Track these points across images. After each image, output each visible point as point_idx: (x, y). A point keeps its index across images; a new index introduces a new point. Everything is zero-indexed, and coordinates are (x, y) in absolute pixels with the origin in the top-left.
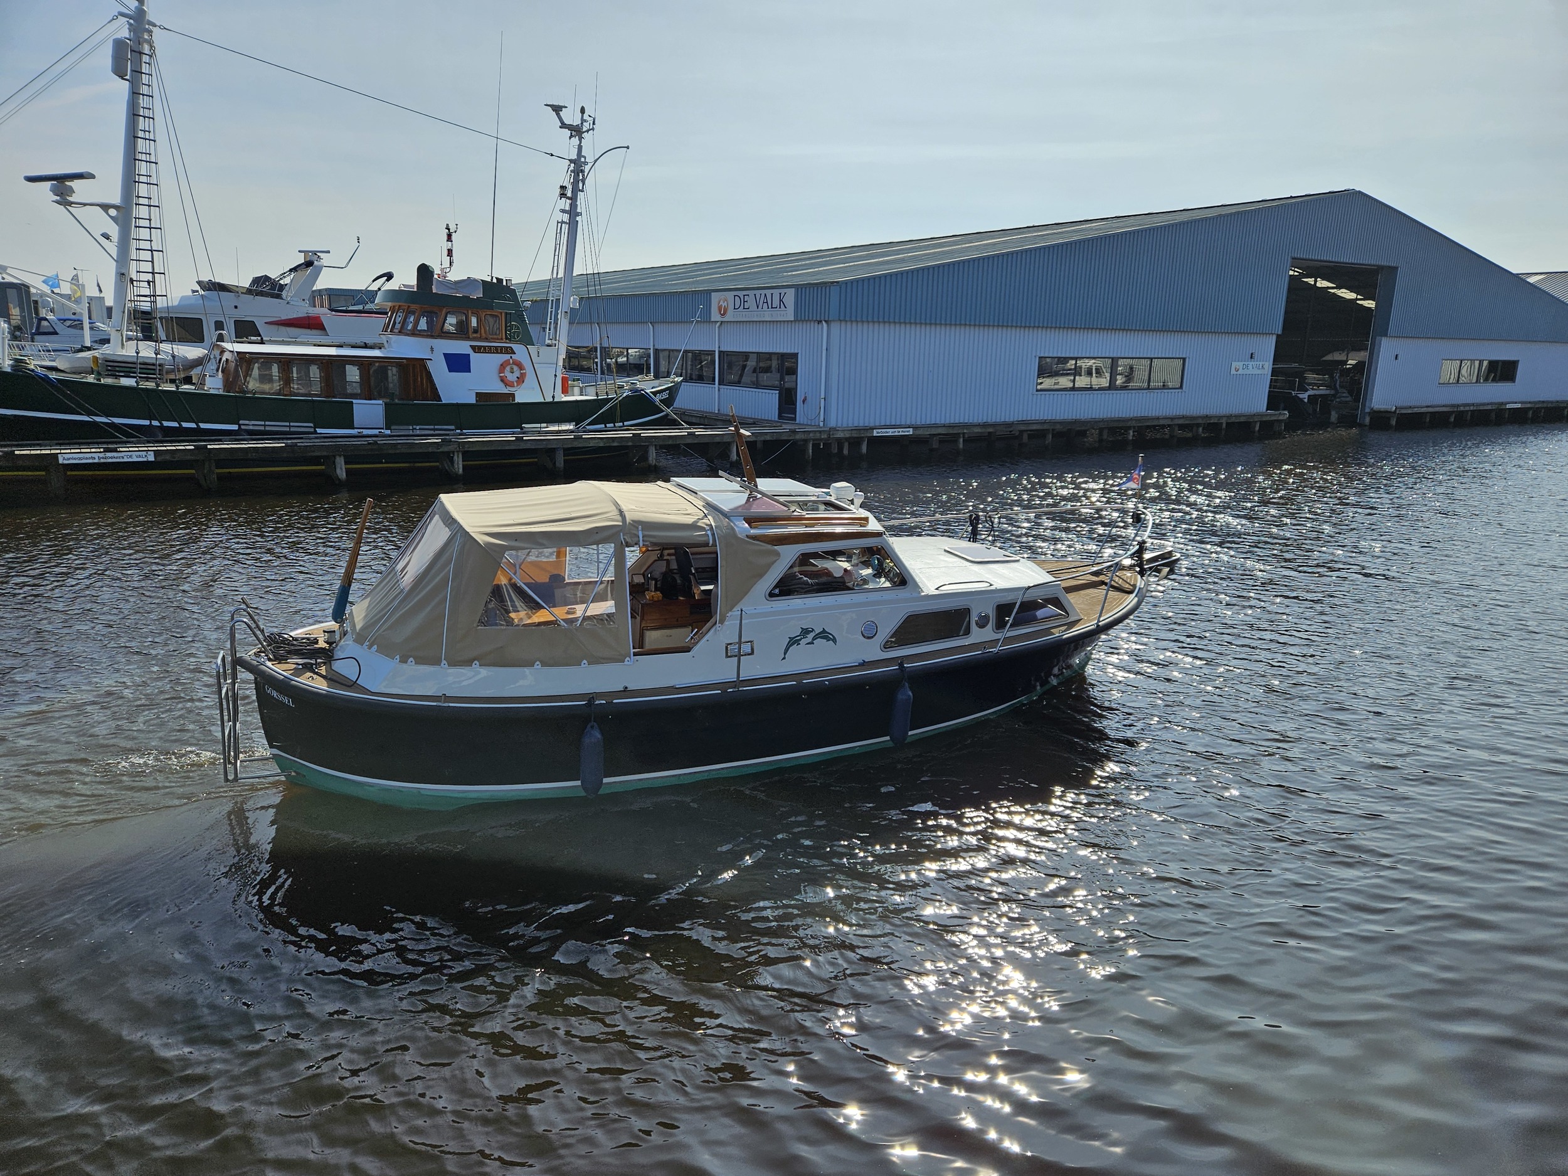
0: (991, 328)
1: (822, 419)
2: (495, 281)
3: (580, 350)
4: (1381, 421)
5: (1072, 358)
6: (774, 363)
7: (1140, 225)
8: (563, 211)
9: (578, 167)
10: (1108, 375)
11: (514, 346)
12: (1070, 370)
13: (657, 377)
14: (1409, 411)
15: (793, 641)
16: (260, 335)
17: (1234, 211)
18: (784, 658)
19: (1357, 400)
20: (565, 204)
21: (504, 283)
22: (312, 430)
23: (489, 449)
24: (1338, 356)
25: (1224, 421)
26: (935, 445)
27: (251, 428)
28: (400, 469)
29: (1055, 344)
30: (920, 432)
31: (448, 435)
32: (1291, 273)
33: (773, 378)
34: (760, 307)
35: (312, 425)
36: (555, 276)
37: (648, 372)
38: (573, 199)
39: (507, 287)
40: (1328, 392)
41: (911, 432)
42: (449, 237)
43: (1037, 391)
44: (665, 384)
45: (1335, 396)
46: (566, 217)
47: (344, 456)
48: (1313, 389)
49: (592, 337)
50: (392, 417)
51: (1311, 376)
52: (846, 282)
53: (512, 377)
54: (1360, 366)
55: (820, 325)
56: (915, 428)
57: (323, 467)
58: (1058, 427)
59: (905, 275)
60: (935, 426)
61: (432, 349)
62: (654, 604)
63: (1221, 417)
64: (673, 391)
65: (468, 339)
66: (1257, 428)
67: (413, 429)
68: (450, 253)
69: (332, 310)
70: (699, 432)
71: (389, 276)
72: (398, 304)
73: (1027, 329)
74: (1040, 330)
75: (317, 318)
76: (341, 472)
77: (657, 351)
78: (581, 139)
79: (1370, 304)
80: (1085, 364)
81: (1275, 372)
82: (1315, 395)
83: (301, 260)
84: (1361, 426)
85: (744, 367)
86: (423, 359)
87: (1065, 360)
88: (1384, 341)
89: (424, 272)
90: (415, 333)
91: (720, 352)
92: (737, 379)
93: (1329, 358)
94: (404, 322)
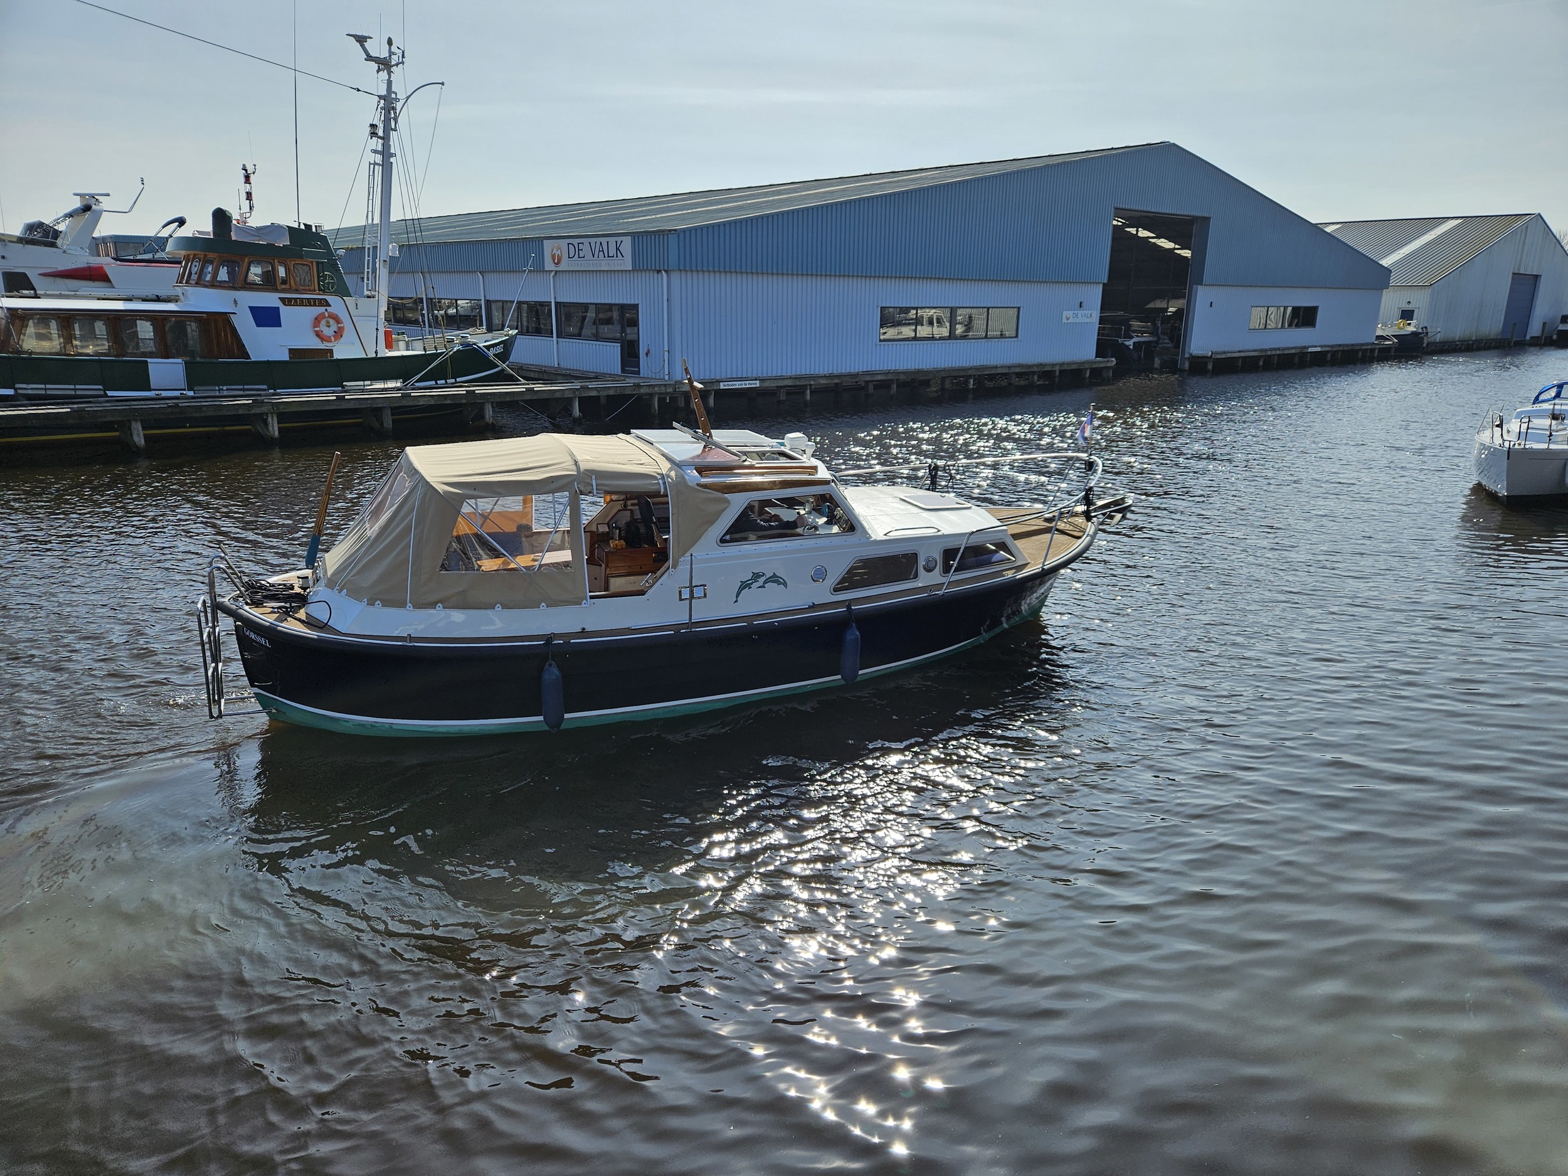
0: (833, 278)
1: (667, 372)
2: (302, 227)
3: (403, 301)
4: (1201, 366)
5: (913, 308)
6: (615, 315)
7: (973, 174)
8: (375, 152)
9: (389, 104)
10: (948, 324)
11: (329, 298)
12: (912, 319)
13: (490, 329)
14: (1223, 356)
15: (745, 585)
16: (33, 289)
17: (1060, 161)
18: (736, 601)
19: (1177, 346)
20: (376, 143)
21: (314, 230)
22: (102, 393)
23: (307, 409)
24: (1159, 304)
25: (1057, 368)
26: (783, 397)
27: (30, 392)
28: (207, 433)
29: (896, 294)
30: (767, 384)
31: (260, 395)
32: (1115, 223)
33: (613, 330)
34: (596, 255)
35: (101, 387)
36: (370, 222)
37: (481, 325)
38: (386, 139)
39: (317, 234)
40: (1151, 339)
41: (757, 384)
42: (247, 179)
43: (880, 341)
44: (498, 338)
45: (1157, 342)
46: (379, 159)
47: (142, 421)
48: (1137, 336)
49: (416, 287)
50: (194, 378)
51: (1135, 324)
52: (684, 230)
53: (328, 332)
54: (1179, 313)
55: (660, 275)
56: (762, 380)
57: (117, 434)
58: (902, 377)
59: (744, 223)
60: (782, 378)
61: (235, 302)
62: (617, 551)
63: (1054, 365)
64: (508, 345)
65: (276, 290)
66: (1088, 375)
67: (219, 390)
68: (249, 196)
69: (116, 259)
70: (538, 387)
71: (181, 222)
72: (192, 252)
73: (868, 279)
74: (881, 280)
75: (101, 268)
76: (139, 436)
77: (488, 303)
78: (390, 73)
79: (1186, 253)
80: (926, 314)
81: (1102, 320)
82: (1139, 343)
83: (77, 203)
84: (1182, 371)
85: (584, 318)
86: (226, 313)
87: (907, 310)
88: (1200, 287)
89: (221, 217)
90: (215, 284)
91: (557, 303)
92: (576, 331)
93: (1151, 305)
94: (201, 273)
